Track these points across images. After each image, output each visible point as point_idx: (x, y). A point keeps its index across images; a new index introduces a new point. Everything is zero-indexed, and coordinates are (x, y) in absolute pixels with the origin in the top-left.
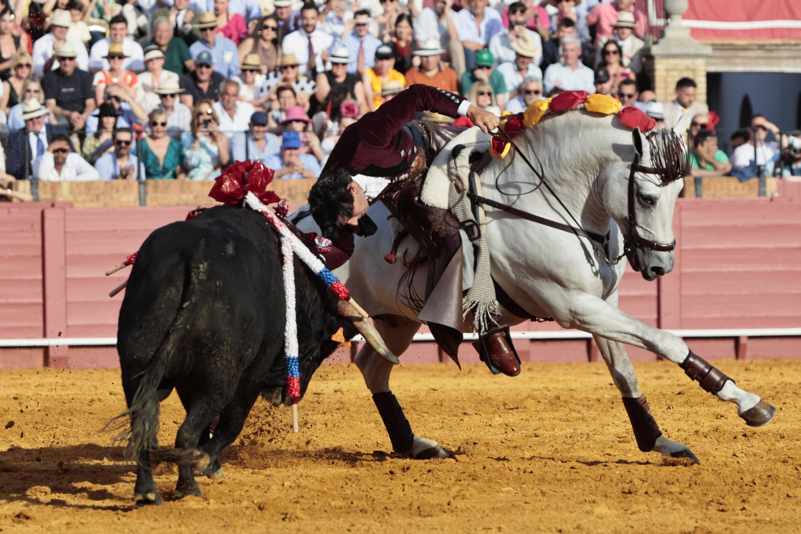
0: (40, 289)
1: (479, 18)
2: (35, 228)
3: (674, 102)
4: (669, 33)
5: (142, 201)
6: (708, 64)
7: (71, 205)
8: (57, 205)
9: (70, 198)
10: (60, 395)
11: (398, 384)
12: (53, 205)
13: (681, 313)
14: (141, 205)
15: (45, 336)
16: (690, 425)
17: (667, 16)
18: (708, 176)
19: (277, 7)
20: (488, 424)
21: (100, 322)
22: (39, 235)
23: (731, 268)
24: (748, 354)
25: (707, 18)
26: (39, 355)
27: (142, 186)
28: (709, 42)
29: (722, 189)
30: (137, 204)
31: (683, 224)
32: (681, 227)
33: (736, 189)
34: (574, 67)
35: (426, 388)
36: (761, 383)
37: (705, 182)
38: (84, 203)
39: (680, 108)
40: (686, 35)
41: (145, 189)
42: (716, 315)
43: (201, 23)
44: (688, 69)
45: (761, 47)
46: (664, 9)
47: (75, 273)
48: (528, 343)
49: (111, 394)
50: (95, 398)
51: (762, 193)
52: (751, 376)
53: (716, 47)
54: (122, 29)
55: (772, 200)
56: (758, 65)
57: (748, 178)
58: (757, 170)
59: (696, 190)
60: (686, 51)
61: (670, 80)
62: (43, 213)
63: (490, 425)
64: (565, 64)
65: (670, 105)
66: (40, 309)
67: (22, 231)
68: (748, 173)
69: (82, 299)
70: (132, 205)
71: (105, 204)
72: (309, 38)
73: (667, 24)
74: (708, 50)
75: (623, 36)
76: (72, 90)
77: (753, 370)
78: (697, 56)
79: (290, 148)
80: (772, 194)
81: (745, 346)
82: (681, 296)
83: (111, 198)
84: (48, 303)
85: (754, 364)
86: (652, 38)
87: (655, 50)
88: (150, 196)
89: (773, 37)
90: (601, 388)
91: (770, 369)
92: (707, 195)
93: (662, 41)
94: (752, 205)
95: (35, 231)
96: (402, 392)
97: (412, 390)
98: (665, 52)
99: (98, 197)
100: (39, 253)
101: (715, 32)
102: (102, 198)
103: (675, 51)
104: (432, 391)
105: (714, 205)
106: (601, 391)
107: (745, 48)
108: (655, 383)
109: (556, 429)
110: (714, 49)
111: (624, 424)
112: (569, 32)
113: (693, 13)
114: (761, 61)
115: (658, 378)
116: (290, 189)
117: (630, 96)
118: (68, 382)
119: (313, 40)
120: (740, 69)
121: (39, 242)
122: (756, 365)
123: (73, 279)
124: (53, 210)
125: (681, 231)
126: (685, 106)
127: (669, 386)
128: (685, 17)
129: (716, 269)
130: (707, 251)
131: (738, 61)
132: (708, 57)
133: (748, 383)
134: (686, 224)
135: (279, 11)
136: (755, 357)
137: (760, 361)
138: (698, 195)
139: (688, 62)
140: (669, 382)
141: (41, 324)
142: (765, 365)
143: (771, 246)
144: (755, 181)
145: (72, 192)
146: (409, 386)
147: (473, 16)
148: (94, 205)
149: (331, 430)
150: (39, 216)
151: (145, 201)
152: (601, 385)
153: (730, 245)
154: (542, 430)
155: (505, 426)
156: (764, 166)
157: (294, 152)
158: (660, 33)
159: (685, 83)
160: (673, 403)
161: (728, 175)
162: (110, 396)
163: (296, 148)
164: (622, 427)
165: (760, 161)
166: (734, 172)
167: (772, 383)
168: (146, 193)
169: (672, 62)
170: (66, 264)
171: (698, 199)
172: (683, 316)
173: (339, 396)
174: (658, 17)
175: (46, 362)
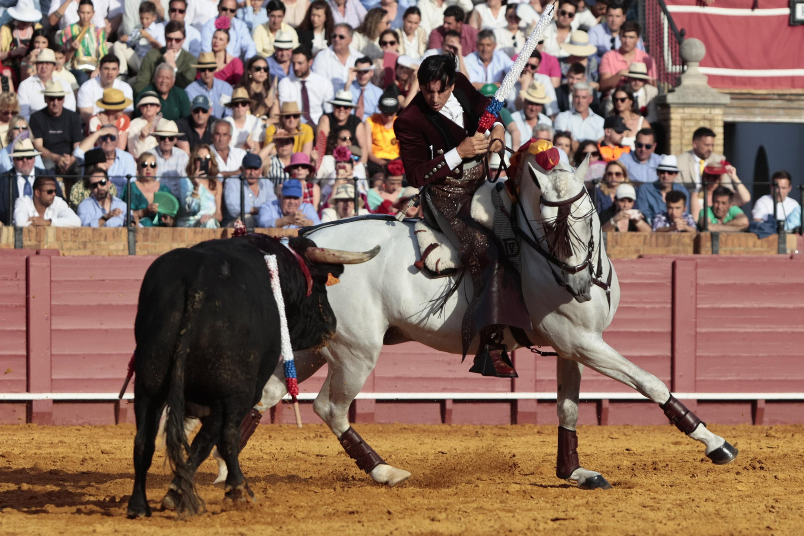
0: (24, 341)
1: (486, 63)
2: (19, 277)
3: (690, 152)
4: (686, 81)
5: (131, 250)
6: (725, 114)
7: (57, 252)
8: (41, 252)
9: (56, 246)
10: (50, 454)
11: (403, 446)
12: (38, 253)
13: (695, 376)
14: (130, 254)
15: (28, 390)
16: (718, 495)
17: (684, 62)
18: (725, 232)
19: (278, 49)
20: (505, 491)
21: (87, 377)
22: (23, 284)
23: (749, 329)
24: (766, 419)
25: (725, 66)
26: (22, 410)
27: (131, 233)
28: (727, 91)
29: (740, 246)
30: (127, 252)
31: (699, 281)
32: (697, 284)
33: (754, 246)
34: (585, 115)
35: (433, 451)
36: (786, 451)
37: (722, 237)
38: (70, 250)
39: (698, 159)
40: (703, 82)
41: (135, 237)
42: (732, 377)
43: (200, 63)
44: (704, 119)
45: (781, 97)
46: (681, 56)
47: (59, 324)
48: (535, 404)
49: (103, 453)
50: (87, 456)
51: (781, 250)
52: (774, 443)
53: (734, 97)
54: (114, 69)
55: (791, 258)
56: (778, 115)
57: (768, 234)
58: (775, 225)
59: (712, 246)
60: (702, 100)
61: (685, 130)
62: (27, 260)
63: (507, 492)
64: (576, 112)
65: (686, 156)
66: (24, 361)
67: (6, 279)
68: (767, 229)
69: (67, 353)
70: (120, 253)
71: (93, 253)
72: (303, 82)
73: (683, 72)
74: (726, 100)
75: (636, 88)
76: (59, 132)
77: (774, 437)
78: (714, 105)
79: (290, 197)
80: (792, 251)
81: (762, 410)
82: (696, 357)
83: (99, 245)
84: (32, 354)
85: (773, 430)
86: (666, 86)
87: (671, 98)
88: (139, 244)
89: (794, 87)
90: (618, 454)
91: (793, 435)
92: (723, 252)
93: (677, 89)
94: (771, 262)
95: (19, 280)
96: (410, 455)
97: (419, 453)
98: (681, 101)
99: (85, 245)
100: (23, 303)
101: (733, 80)
102: (89, 245)
103: (691, 100)
104: (441, 454)
105: (731, 262)
106: (618, 457)
107: (764, 98)
108: (674, 449)
109: (577, 498)
110: (732, 99)
111: (648, 492)
112: (578, 79)
113: (711, 60)
114: (781, 112)
115: (676, 443)
117: (648, 147)
118: (56, 440)
119: (307, 85)
120: (759, 119)
121: (24, 292)
122: (776, 431)
123: (59, 331)
124: (38, 257)
125: (696, 289)
126: (703, 157)
127: (689, 452)
128: (702, 64)
129: (732, 330)
130: (724, 309)
131: (757, 111)
132: (725, 106)
133: (771, 449)
134: (701, 282)
135: (280, 53)
136: (774, 422)
137: (779, 427)
138: (714, 251)
139: (705, 112)
140: (689, 448)
141: (24, 378)
142: (785, 431)
143: (791, 306)
144: (774, 237)
145: (58, 239)
146: (416, 449)
147: (480, 61)
148: (82, 253)
149: (340, 495)
150: (24, 264)
151: (135, 249)
152: (617, 450)
153: (748, 305)
154: (562, 498)
155: (523, 493)
156: (784, 221)
157: (293, 201)
158: (676, 81)
159: (702, 133)
160: (698, 471)
161: (747, 230)
162: (102, 456)
163: (296, 198)
164: (646, 496)
165: (780, 216)
166: (753, 228)
167: (798, 451)
168: (136, 242)
169: (688, 111)
170: (51, 316)
171: (715, 256)
172: (698, 378)
173: (343, 459)
174: (674, 63)
175: (29, 418)
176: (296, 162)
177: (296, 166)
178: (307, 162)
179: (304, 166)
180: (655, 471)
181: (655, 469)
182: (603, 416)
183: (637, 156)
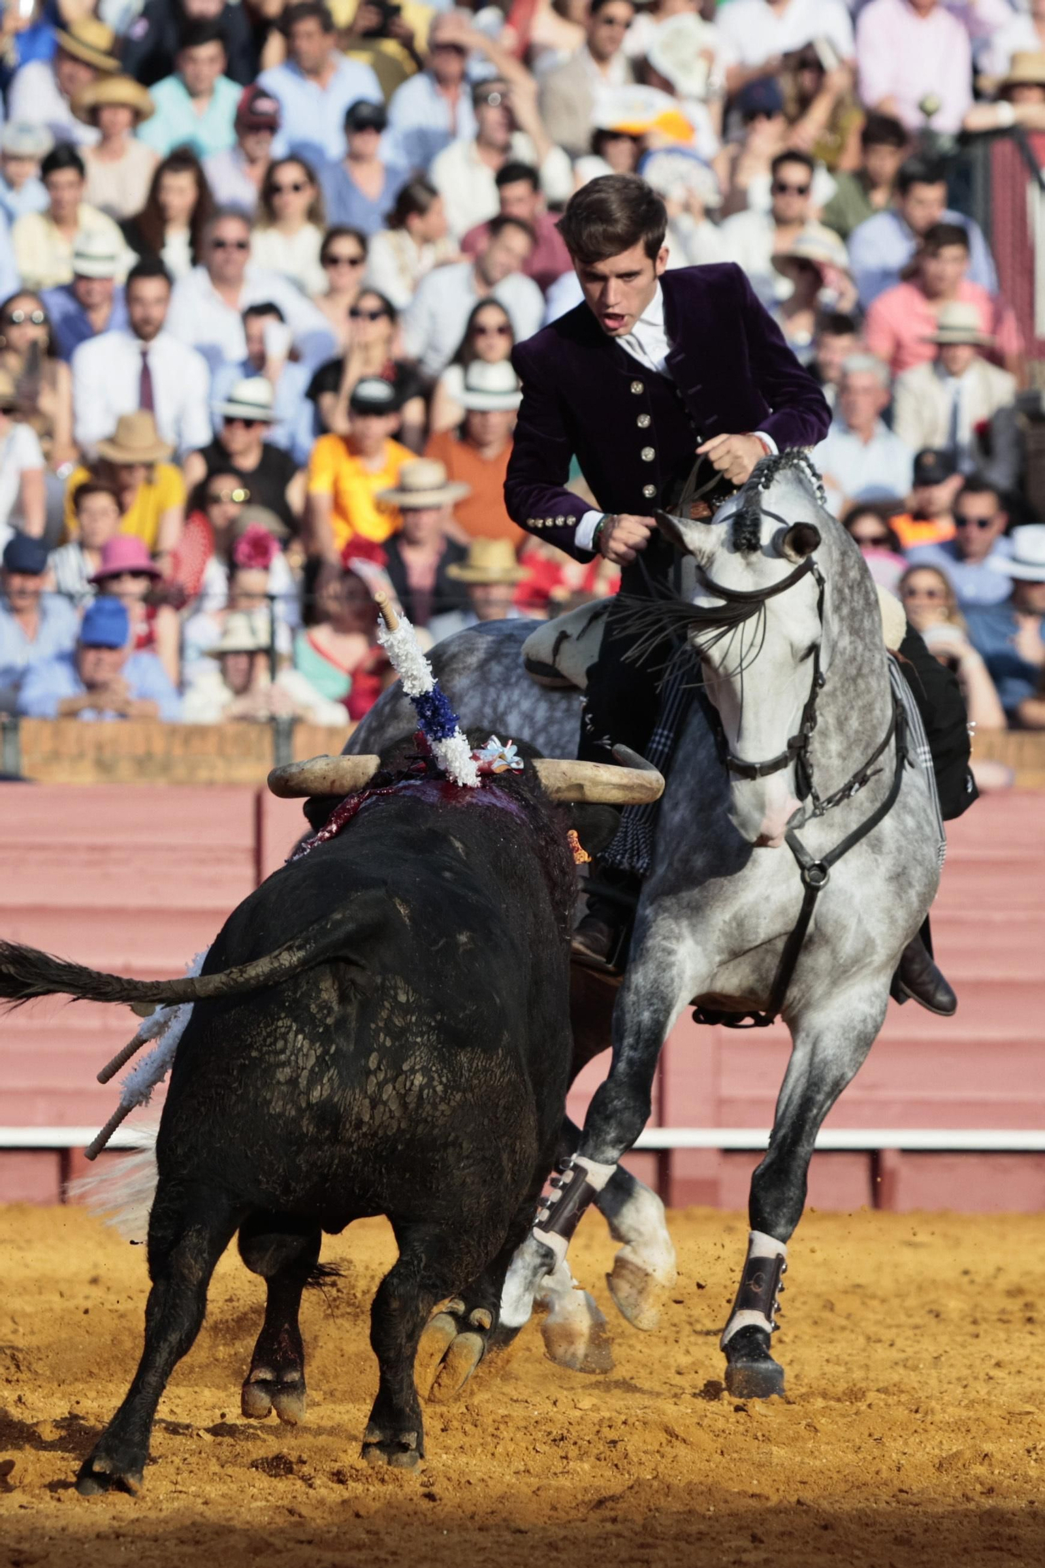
19: (79, 277)
34: (867, 437)
48: (716, 1159)
64: (848, 428)
72: (144, 354)
75: (955, 368)
79: (97, 646)
112: (843, 348)
116: (100, 747)
117: (983, 524)
119: (155, 362)
163: (112, 647)
176: (116, 564)
177: (116, 576)
178: (142, 562)
179: (136, 573)
180: (1029, 1327)
181: (1030, 1320)
182: (885, 1190)
183: (958, 550)
